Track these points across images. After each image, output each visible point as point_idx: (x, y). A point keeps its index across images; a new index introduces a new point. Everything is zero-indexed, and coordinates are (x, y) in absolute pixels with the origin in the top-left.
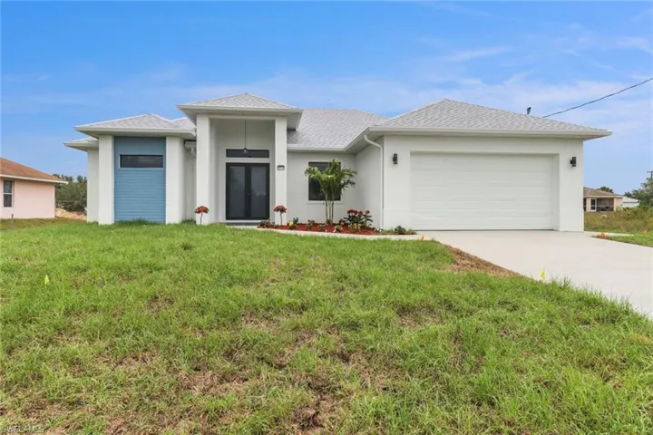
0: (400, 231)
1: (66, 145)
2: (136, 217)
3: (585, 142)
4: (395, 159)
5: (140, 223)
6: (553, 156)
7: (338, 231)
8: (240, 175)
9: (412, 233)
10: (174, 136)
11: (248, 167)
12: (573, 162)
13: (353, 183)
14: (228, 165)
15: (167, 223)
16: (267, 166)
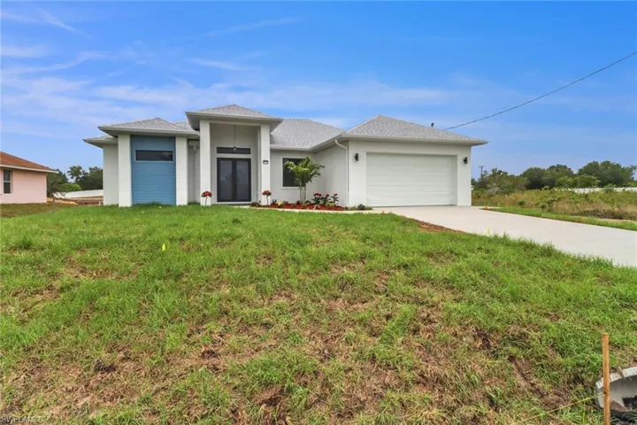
0: (362, 208)
1: (85, 140)
2: (150, 201)
3: (472, 147)
4: (357, 157)
5: (154, 205)
6: (454, 157)
7: (317, 208)
8: (228, 168)
9: (370, 209)
10: (182, 136)
11: (234, 161)
12: (465, 161)
13: (319, 174)
14: (219, 160)
15: (178, 204)
16: (249, 160)
